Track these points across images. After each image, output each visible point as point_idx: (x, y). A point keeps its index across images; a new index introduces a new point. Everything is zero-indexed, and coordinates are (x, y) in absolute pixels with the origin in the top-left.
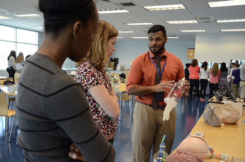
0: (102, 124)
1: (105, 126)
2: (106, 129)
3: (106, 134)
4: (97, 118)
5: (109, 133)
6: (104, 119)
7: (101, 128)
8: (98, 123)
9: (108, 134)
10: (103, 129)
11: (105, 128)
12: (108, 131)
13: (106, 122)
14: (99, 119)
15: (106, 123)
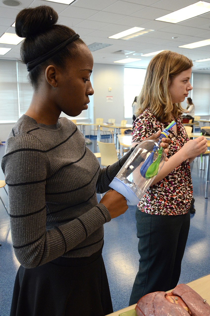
0: (164, 194)
1: (167, 196)
2: (169, 201)
3: (168, 207)
4: (157, 185)
5: (173, 206)
6: (168, 188)
7: (161, 199)
8: (158, 192)
9: (172, 208)
10: (165, 201)
11: (167, 199)
12: (172, 204)
13: (170, 191)
14: (160, 186)
15: (169, 193)
